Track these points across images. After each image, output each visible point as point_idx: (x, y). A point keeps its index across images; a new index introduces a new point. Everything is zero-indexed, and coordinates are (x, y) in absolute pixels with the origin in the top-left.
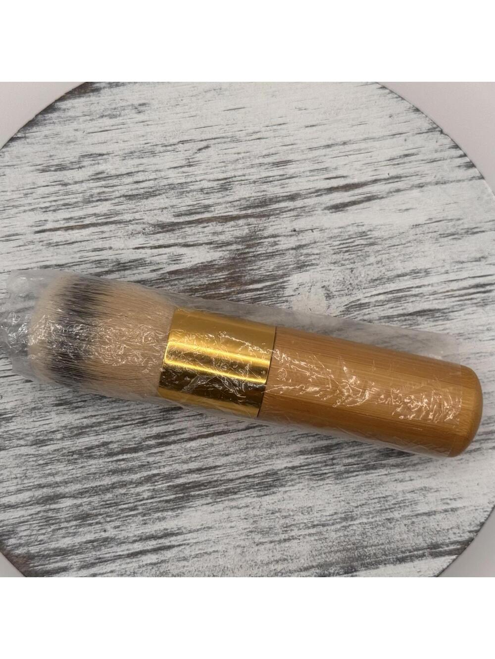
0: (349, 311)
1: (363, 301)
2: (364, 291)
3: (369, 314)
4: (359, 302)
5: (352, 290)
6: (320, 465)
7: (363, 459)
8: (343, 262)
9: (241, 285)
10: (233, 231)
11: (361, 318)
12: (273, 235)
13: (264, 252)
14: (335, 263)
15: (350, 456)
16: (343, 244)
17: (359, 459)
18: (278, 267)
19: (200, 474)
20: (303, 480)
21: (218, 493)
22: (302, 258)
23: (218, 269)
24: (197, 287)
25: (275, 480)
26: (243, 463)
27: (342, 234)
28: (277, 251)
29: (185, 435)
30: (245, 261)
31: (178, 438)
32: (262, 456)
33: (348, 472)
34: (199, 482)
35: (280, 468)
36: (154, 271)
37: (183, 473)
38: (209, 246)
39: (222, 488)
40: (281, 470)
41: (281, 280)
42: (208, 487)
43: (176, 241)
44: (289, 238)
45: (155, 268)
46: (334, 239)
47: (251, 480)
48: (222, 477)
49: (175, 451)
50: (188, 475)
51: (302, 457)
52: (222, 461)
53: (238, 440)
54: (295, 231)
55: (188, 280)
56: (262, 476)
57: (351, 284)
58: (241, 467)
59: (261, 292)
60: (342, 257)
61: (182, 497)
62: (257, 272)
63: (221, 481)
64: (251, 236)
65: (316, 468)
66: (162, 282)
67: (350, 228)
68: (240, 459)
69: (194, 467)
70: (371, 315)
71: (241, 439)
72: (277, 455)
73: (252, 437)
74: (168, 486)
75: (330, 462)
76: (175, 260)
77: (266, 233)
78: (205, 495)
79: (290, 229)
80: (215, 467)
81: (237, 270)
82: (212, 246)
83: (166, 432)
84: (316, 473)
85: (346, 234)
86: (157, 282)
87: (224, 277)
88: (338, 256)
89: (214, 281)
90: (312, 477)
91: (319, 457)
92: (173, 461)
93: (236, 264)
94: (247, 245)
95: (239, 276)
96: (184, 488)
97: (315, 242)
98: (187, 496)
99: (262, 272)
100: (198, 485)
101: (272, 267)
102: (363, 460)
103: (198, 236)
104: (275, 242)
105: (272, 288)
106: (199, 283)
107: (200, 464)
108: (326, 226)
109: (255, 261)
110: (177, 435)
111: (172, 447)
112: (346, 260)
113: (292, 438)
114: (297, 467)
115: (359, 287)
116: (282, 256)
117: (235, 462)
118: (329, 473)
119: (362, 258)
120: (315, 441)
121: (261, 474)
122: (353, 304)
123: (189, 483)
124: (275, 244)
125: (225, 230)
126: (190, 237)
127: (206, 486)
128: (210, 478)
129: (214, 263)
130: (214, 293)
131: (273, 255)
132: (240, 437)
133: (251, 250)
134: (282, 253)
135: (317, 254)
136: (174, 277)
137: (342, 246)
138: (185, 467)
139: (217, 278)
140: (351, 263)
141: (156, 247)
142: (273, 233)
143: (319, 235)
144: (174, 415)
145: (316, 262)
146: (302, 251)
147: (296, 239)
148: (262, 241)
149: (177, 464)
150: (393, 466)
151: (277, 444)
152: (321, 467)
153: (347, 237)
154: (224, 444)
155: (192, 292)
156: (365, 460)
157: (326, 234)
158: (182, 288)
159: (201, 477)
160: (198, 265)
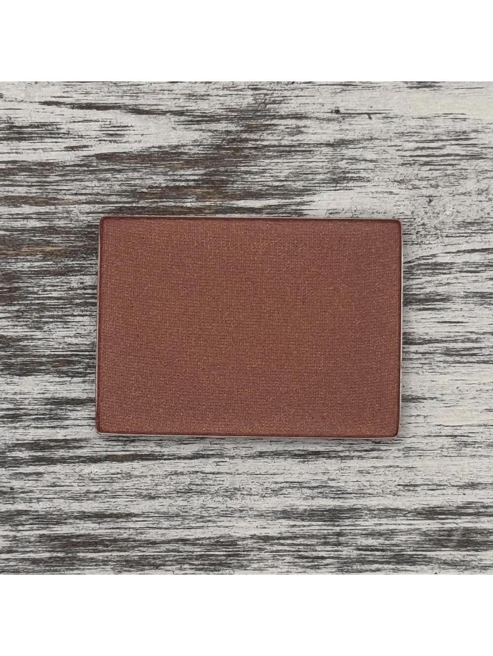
0: (413, 274)
1: (440, 260)
2: (447, 240)
3: (448, 284)
4: (434, 260)
5: (425, 236)
6: (314, 541)
7: (393, 542)
8: (417, 183)
9: (224, 198)
10: (226, 96)
11: (432, 289)
12: (296, 114)
13: (276, 143)
14: (400, 182)
15: (372, 534)
16: (423, 148)
17: (387, 542)
18: (297, 175)
19: (99, 523)
20: (280, 562)
21: (126, 561)
22: (343, 164)
23: (188, 162)
24: (145, 190)
25: (230, 556)
26: (178, 516)
27: (423, 131)
28: (299, 145)
29: (85, 450)
30: (238, 154)
31: (70, 454)
32: (214, 508)
33: (363, 561)
34: (96, 536)
35: (243, 536)
36: (72, 148)
37: (70, 517)
38: (177, 118)
39: (135, 554)
40: (244, 539)
41: (298, 200)
42: (110, 548)
43: (120, 101)
44: (325, 125)
45: (74, 144)
46: (406, 138)
47: (188, 548)
48: (137, 535)
49: (61, 476)
50: (78, 521)
51: (285, 522)
52: (141, 506)
53: (176, 473)
54: (337, 112)
55: (130, 174)
56: (208, 545)
57: (423, 224)
58: (173, 523)
59: (258, 216)
60: (416, 172)
61: (63, 559)
62: (258, 178)
63: (134, 541)
64: (258, 111)
65: (308, 545)
66: (85, 171)
67: (439, 122)
68: (175, 508)
69: (90, 510)
70: (451, 286)
71: (182, 474)
72: (241, 511)
73: (202, 473)
74: (41, 536)
75: (333, 540)
76: (112, 135)
77: (284, 109)
78: (103, 561)
79: (329, 107)
80: (129, 515)
81: (222, 169)
82: (183, 118)
83: (49, 440)
84: (306, 554)
85: (431, 131)
86: (75, 170)
87: (196, 178)
88: (410, 169)
89: (177, 184)
90: (296, 560)
91: (316, 527)
92: (55, 493)
93: (223, 157)
94: (248, 126)
95: (222, 181)
96: (69, 543)
97: (371, 139)
98: (71, 559)
99: (267, 179)
100: (93, 542)
101: (286, 173)
102: (393, 545)
103: (160, 96)
104: (298, 127)
105: (280, 211)
106: (149, 182)
107: (102, 505)
108: (396, 111)
109: (256, 157)
110: (69, 448)
111: (58, 468)
112: (421, 179)
113: (273, 486)
114: (273, 538)
115: (438, 233)
116: (308, 155)
117: (164, 513)
118: (329, 558)
119: (452, 178)
120: (313, 498)
121: (208, 542)
122: (423, 262)
123: (78, 536)
124: (298, 131)
125: (210, 92)
126: (146, 96)
127: (107, 546)
128: (116, 534)
129: (182, 150)
130: (173, 204)
131: (290, 152)
132: (180, 470)
133: (252, 136)
134: (307, 150)
135: (371, 161)
136: (105, 165)
137: (419, 153)
138: (76, 507)
139: (183, 178)
140: (432, 186)
141: (81, 107)
142: (298, 110)
143: (381, 125)
144: (69, 413)
145: (367, 176)
146: (344, 151)
147: (338, 128)
148: (274, 122)
149: (62, 500)
150: (445, 563)
151: (245, 493)
152: (317, 545)
153: (431, 138)
154: (151, 478)
155: (134, 197)
156: (397, 546)
157: (393, 126)
158: (117, 188)
159: (100, 528)
160: (153, 150)
